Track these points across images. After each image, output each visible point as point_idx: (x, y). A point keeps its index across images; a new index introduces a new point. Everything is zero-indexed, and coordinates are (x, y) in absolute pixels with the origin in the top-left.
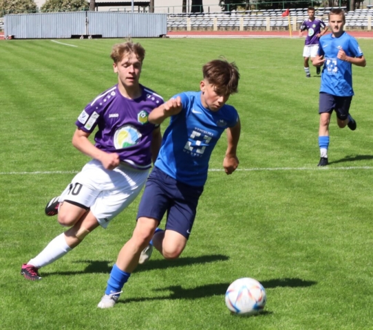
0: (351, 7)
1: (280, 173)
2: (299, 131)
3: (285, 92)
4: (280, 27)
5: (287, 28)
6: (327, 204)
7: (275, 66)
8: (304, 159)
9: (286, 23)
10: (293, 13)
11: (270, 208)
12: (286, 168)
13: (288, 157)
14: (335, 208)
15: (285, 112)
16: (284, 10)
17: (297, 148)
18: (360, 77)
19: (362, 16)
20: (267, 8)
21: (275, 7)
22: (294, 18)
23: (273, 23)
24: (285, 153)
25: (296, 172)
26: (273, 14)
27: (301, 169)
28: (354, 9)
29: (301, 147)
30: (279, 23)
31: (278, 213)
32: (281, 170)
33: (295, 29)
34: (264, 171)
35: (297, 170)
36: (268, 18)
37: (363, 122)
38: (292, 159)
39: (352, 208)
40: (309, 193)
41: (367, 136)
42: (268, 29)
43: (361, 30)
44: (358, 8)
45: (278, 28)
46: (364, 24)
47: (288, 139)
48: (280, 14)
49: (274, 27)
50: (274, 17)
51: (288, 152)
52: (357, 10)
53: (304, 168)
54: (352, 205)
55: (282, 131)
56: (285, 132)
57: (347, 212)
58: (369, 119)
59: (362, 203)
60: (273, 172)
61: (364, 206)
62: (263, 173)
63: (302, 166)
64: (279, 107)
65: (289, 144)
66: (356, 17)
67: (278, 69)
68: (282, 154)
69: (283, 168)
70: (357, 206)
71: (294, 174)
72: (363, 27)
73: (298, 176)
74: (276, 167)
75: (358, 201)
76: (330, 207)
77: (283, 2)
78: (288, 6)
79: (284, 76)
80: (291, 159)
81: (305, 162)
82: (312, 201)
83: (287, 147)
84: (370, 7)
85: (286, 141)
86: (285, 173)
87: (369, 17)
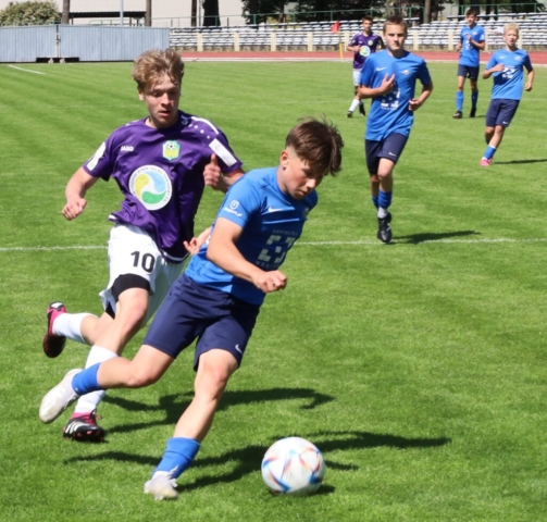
0: (426, 18)
1: (326, 250)
2: (354, 190)
4: (327, 46)
5: (336, 47)
6: (392, 292)
7: (320, 100)
8: (361, 230)
9: (335, 41)
10: (345, 27)
11: (312, 297)
12: (335, 243)
13: (337, 227)
14: (404, 297)
16: (332, 22)
17: (350, 215)
18: (439, 116)
19: (441, 31)
20: (308, 20)
21: (320, 18)
22: (347, 34)
23: (317, 41)
24: (334, 220)
25: (348, 247)
26: (317, 28)
27: (355, 243)
28: (429, 21)
29: (356, 212)
30: (326, 41)
31: (324, 304)
32: (329, 245)
34: (305, 246)
35: (351, 245)
36: (310, 34)
37: (442, 178)
38: (343, 229)
39: (427, 298)
40: (367, 276)
41: (447, 198)
42: (310, 49)
43: (439, 50)
44: (436, 19)
45: (324, 48)
46: (444, 42)
47: (338, 201)
48: (326, 27)
49: (318, 47)
50: (318, 33)
51: (338, 221)
52: (434, 23)
53: (360, 242)
54: (427, 293)
55: (330, 190)
56: (334, 192)
57: (420, 303)
58: (451, 174)
59: (441, 291)
60: (316, 248)
61: (443, 295)
62: (302, 249)
63: (357, 240)
65: (339, 209)
66: (432, 31)
67: (325, 104)
68: (329, 222)
69: (330, 243)
70: (434, 294)
71: (346, 250)
72: (442, 46)
73: (352, 254)
74: (322, 241)
75: (435, 287)
76: (396, 296)
77: (331, 12)
78: (338, 17)
81: (362, 234)
82: (371, 288)
83: (336, 212)
84: (451, 19)
85: (334, 205)
86: (334, 249)
87: (450, 31)
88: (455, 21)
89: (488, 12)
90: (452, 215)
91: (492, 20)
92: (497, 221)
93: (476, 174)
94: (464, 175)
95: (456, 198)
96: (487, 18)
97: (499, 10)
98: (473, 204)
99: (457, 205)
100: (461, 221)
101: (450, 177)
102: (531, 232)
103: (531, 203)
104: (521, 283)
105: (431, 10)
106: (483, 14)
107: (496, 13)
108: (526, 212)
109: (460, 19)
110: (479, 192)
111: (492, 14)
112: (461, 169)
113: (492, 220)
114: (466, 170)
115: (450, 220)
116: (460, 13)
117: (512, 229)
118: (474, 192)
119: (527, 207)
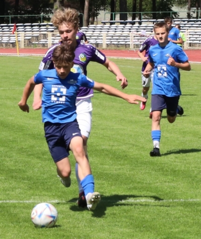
0: (84, 22)
1: (4, 207)
2: (26, 159)
3: (11, 116)
4: (7, 44)
5: (14, 44)
8: (32, 191)
9: (13, 40)
10: (21, 29)
12: (12, 201)
13: (13, 189)
15: (11, 138)
16: (10, 24)
17: (24, 179)
19: (97, 33)
22: (22, 34)
24: (10, 184)
25: (22, 205)
27: (27, 202)
28: (88, 25)
29: (28, 178)
30: (5, 40)
32: (6, 203)
33: (22, 46)
35: (24, 203)
37: (96, 150)
41: (101, 166)
44: (92, 23)
45: (4, 45)
46: (99, 41)
47: (14, 168)
48: (6, 29)
51: (14, 184)
52: (91, 26)
55: (8, 159)
56: (11, 160)
58: (104, 147)
63: (29, 199)
64: (4, 133)
65: (14, 174)
66: (90, 33)
67: (4, 90)
68: (6, 185)
69: (8, 201)
71: (20, 207)
73: (24, 210)
77: (10, 16)
78: (15, 20)
79: (10, 99)
80: (17, 190)
81: (33, 195)
83: (12, 177)
84: (104, 23)
85: (11, 171)
86: (10, 206)
87: (104, 33)
88: (108, 25)
89: (134, 18)
90: (105, 180)
91: (137, 25)
92: (140, 185)
93: (124, 148)
94: (114, 148)
95: (107, 167)
96: (133, 23)
97: (143, 17)
98: (121, 171)
99: (108, 172)
100: (112, 185)
101: (103, 150)
102: (167, 194)
103: (167, 171)
104: (158, 235)
105: (89, 16)
106: (130, 19)
107: (140, 19)
108: (163, 178)
109: (112, 24)
110: (126, 162)
111: (137, 20)
112: (111, 143)
113: (136, 185)
114: (116, 144)
115: (103, 184)
116: (111, 19)
117: (151, 192)
118: (122, 162)
119: (163, 174)
